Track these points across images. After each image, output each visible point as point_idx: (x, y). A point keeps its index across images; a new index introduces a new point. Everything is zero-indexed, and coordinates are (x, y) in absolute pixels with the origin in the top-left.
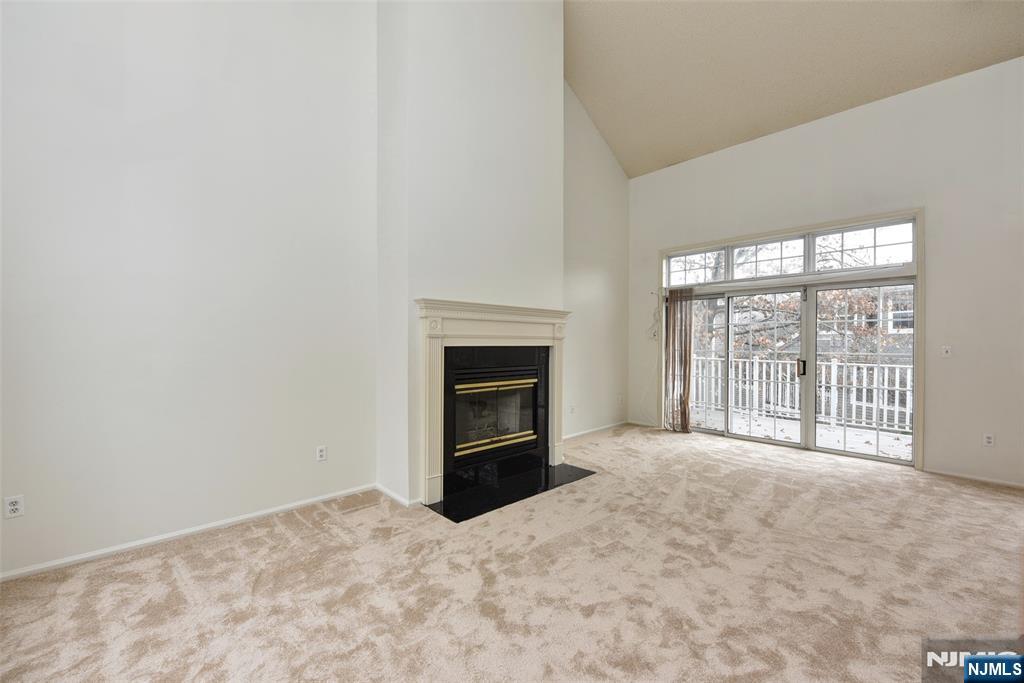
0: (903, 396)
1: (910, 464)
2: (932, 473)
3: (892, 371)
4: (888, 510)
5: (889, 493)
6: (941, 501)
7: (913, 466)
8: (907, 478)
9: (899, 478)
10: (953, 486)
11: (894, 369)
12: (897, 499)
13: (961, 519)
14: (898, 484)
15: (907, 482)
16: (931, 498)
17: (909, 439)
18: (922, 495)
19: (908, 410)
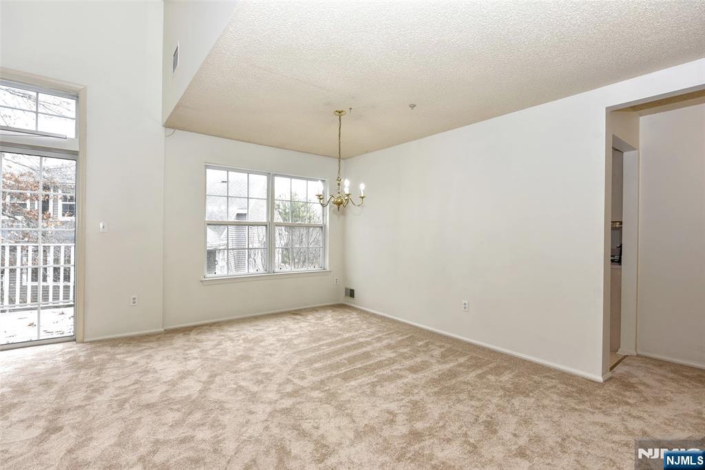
0: (67, 271)
1: (73, 339)
2: (91, 342)
3: (57, 250)
4: (44, 410)
5: (47, 384)
6: (100, 370)
7: (75, 340)
8: (68, 357)
9: (60, 359)
10: (109, 349)
11: (60, 247)
12: (56, 388)
13: (117, 385)
14: (58, 367)
15: (68, 361)
16: (90, 371)
17: (70, 311)
18: (83, 372)
19: (71, 284)
